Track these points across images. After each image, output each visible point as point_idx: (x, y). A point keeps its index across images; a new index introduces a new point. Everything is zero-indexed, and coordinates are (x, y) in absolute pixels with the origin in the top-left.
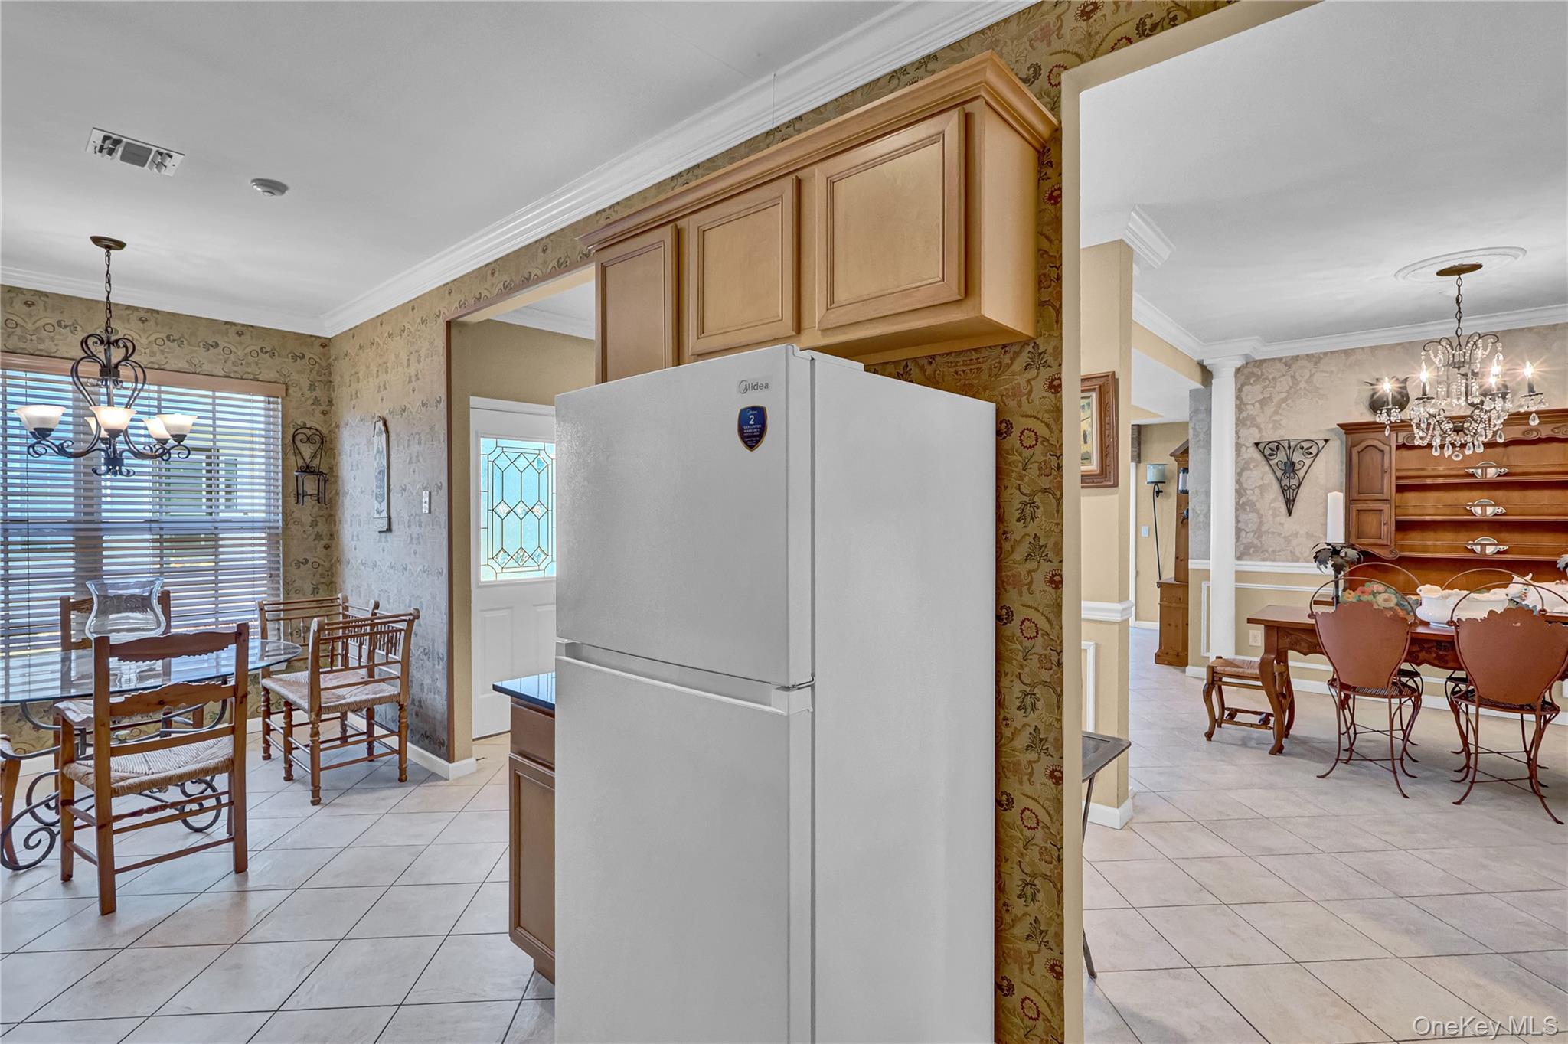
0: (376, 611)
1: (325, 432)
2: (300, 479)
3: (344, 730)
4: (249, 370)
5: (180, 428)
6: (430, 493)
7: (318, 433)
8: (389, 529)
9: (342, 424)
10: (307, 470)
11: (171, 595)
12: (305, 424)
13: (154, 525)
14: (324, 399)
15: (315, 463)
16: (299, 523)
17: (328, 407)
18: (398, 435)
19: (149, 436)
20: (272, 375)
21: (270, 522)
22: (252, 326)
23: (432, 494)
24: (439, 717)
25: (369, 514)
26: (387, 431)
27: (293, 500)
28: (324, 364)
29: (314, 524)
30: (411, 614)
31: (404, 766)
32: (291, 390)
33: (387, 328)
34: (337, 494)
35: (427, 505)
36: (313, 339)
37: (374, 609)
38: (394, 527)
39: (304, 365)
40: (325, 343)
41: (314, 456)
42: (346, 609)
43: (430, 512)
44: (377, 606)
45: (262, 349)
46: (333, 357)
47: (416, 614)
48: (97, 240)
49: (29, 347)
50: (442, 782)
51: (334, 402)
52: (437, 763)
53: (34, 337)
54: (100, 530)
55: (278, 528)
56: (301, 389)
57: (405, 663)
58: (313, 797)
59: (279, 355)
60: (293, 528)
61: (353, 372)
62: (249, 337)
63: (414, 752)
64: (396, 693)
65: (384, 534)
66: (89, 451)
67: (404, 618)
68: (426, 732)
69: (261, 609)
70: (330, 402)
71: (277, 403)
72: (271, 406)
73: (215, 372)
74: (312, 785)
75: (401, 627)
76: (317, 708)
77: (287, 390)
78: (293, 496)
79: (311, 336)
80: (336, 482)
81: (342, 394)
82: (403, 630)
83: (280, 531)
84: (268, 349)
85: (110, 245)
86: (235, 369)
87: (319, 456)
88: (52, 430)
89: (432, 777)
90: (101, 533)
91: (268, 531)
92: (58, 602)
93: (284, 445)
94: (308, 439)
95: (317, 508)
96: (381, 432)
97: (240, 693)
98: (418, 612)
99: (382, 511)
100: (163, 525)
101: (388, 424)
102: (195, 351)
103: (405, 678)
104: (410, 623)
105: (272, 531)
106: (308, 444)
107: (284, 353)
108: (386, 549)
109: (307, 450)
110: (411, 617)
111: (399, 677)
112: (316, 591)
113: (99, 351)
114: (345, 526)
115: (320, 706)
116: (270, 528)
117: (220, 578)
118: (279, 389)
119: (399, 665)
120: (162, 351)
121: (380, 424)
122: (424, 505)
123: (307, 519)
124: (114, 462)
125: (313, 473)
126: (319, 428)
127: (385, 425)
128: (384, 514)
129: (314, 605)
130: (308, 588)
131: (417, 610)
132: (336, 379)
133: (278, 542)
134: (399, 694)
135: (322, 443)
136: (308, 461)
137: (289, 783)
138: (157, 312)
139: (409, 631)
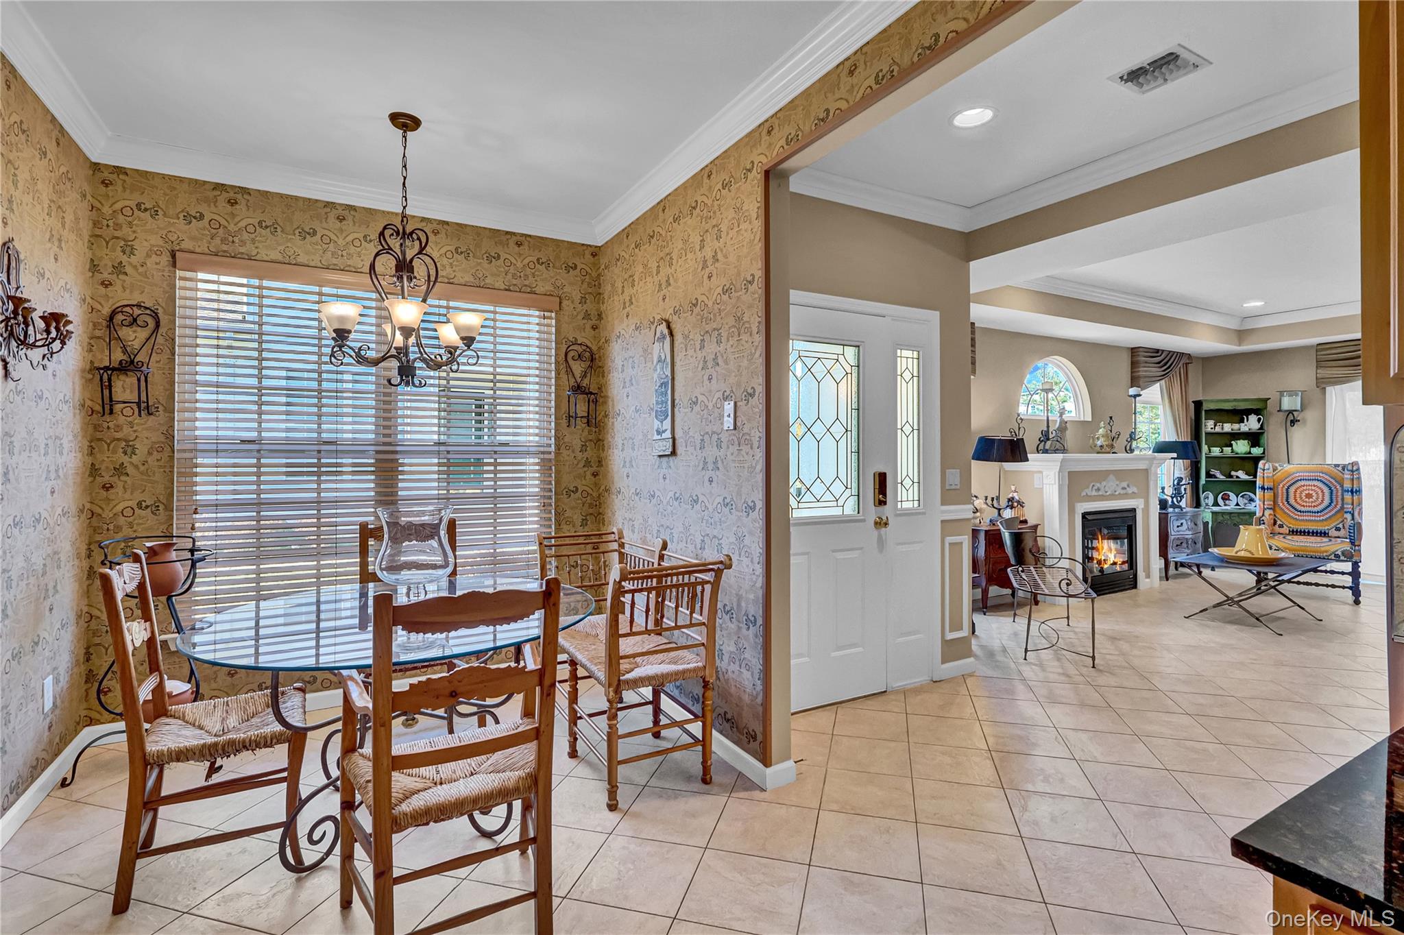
0: (663, 552)
1: (594, 348)
2: (573, 400)
3: (656, 722)
4: (527, 283)
5: (470, 328)
6: (735, 403)
7: (588, 350)
8: (674, 453)
9: (613, 338)
10: (578, 389)
11: (457, 523)
12: (576, 339)
13: (442, 448)
14: (593, 313)
15: (585, 382)
16: (568, 447)
17: (597, 321)
18: (686, 337)
19: (439, 347)
20: (547, 288)
21: (544, 446)
22: (530, 236)
23: (739, 404)
24: (746, 698)
25: (645, 436)
26: (671, 334)
27: (564, 422)
28: (594, 274)
29: (583, 448)
30: (721, 562)
31: (709, 762)
32: (565, 303)
33: (670, 214)
34: (606, 416)
35: (731, 420)
36: (585, 248)
37: (661, 551)
38: (680, 450)
39: (576, 276)
40: (596, 252)
41: (584, 376)
42: (622, 545)
43: (735, 429)
44: (665, 546)
45: (538, 260)
46: (603, 267)
47: (728, 562)
48: (394, 117)
49: (340, 262)
50: (757, 794)
51: (604, 316)
52: (746, 762)
53: (344, 253)
54: (396, 452)
55: (550, 453)
56: (573, 302)
57: (711, 627)
58: (610, 799)
59: (553, 267)
60: (564, 452)
61: (626, 276)
62: (527, 248)
63: (722, 745)
64: (700, 664)
65: (665, 459)
66: (384, 359)
67: (711, 567)
69: (541, 544)
70: (600, 316)
71: (550, 318)
72: (546, 321)
73: (497, 285)
74: (609, 784)
75: (707, 579)
76: (615, 683)
77: (560, 303)
78: (566, 418)
79: (583, 245)
80: (605, 403)
81: (613, 305)
82: (708, 582)
83: (552, 456)
84: (544, 260)
85: (406, 122)
86: (514, 282)
87: (589, 375)
88: (349, 332)
89: (742, 783)
90: (398, 456)
91: (542, 456)
92: (358, 527)
93: (557, 362)
94: (579, 356)
95: (586, 433)
96: (664, 337)
97: (547, 682)
98: (731, 559)
99: (664, 432)
100: (450, 448)
101: (673, 326)
102: (479, 264)
103: (710, 646)
104: (718, 573)
105: (546, 456)
106: (579, 362)
107: (557, 264)
108: (668, 476)
109: (578, 368)
110: (720, 566)
111: (703, 644)
112: (584, 523)
113: (395, 243)
114: (615, 451)
115: (619, 680)
116: (543, 453)
117: (499, 505)
118: (550, 303)
119: (704, 629)
120: (451, 264)
121: (663, 328)
122: (726, 418)
123: (577, 444)
124: (407, 372)
125: (583, 393)
126: (589, 345)
127: (669, 327)
128: (668, 434)
130: (578, 519)
131: (728, 558)
132: (607, 288)
133: (551, 469)
134: (705, 667)
135: (592, 361)
136: (579, 380)
138: (447, 223)
139: (716, 585)
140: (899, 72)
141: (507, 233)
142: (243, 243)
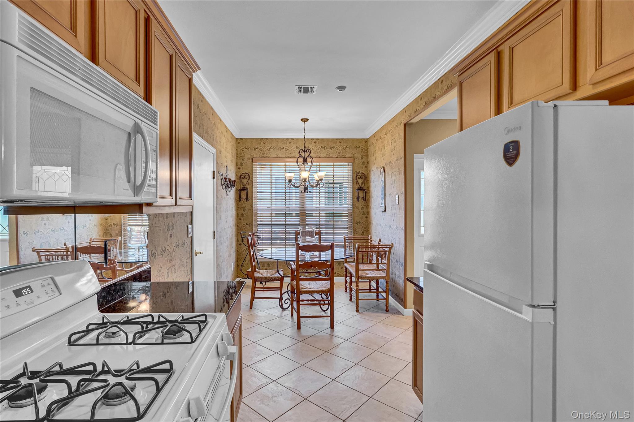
0: (380, 243)
1: (366, 174)
2: (358, 192)
4: (343, 154)
5: (321, 176)
6: (398, 196)
7: (364, 175)
8: (385, 211)
9: (371, 171)
10: (360, 189)
11: (321, 232)
12: (360, 172)
13: (318, 209)
14: (366, 162)
15: (363, 186)
16: (357, 208)
17: (367, 165)
18: (388, 173)
19: (315, 180)
20: (350, 155)
21: (349, 208)
22: (344, 139)
23: (399, 196)
24: (401, 288)
25: (379, 204)
26: (385, 172)
27: (356, 200)
28: (366, 148)
29: (362, 208)
30: (390, 245)
31: (388, 305)
32: (356, 160)
33: (385, 131)
34: (370, 197)
35: (397, 201)
36: (362, 140)
37: (379, 242)
38: (387, 210)
39: (360, 150)
40: (366, 141)
41: (362, 184)
42: (371, 241)
43: (398, 204)
44: (380, 241)
45: (347, 146)
46: (369, 146)
47: (392, 245)
48: (302, 120)
49: (290, 156)
50: (401, 316)
51: (369, 163)
52: (400, 307)
53: (291, 153)
54: (305, 210)
55: (351, 210)
56: (358, 159)
57: (388, 264)
58: (356, 309)
59: (352, 148)
60: (356, 210)
61: (374, 150)
62: (343, 143)
63: (391, 300)
64: (385, 276)
65: (383, 213)
66: (300, 186)
67: (388, 246)
68: (397, 294)
69: (345, 239)
70: (368, 163)
71: (351, 165)
72: (349, 166)
73: (333, 157)
74: (356, 305)
75: (387, 250)
76: (358, 277)
77: (354, 160)
78: (356, 198)
79: (362, 139)
80: (369, 193)
81: (371, 159)
82: (387, 251)
83: (352, 211)
85: (305, 120)
86: (339, 155)
87: (364, 183)
88: (292, 180)
89: (398, 313)
90: (306, 211)
91: (348, 211)
92: (295, 232)
93: (353, 180)
94: (361, 177)
95: (363, 203)
96: (383, 173)
97: (332, 267)
99: (383, 204)
100: (320, 209)
101: (385, 169)
102: (328, 150)
103: (388, 270)
104: (390, 248)
105: (350, 211)
106: (360, 179)
108: (384, 218)
109: (360, 181)
110: (390, 246)
111: (386, 270)
112: (363, 233)
113: (302, 154)
114: (372, 209)
115: (359, 276)
116: (349, 210)
117: (335, 227)
119: (386, 265)
120: (320, 152)
121: (382, 169)
122: (396, 201)
123: (360, 207)
124: (306, 189)
125: (362, 190)
126: (364, 173)
127: (384, 169)
128: (383, 205)
129: (362, 238)
130: (361, 232)
131: (392, 244)
132: (369, 154)
133: (352, 215)
134: (386, 276)
135: (365, 178)
136: (361, 185)
137: (351, 302)
138: (318, 139)
139: (390, 252)
140: (453, 85)
141: (337, 139)
142: (267, 154)
